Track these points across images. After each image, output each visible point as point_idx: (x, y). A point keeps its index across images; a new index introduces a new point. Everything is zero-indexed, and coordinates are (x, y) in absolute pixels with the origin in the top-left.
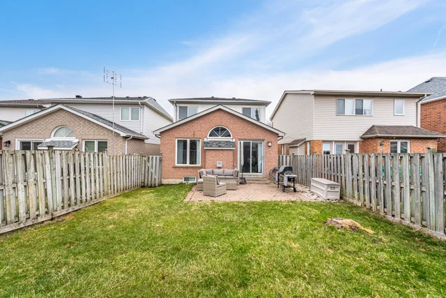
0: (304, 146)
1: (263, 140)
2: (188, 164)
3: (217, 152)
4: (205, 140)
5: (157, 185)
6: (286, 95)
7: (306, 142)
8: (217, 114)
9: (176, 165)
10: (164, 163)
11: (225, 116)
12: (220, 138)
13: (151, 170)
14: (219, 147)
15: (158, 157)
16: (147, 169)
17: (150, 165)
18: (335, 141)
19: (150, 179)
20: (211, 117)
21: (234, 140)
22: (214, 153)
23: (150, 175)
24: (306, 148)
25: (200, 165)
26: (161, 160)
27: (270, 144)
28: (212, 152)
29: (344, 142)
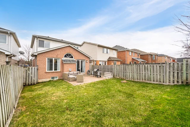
0: (93, 63)
1: (85, 60)
2: (53, 71)
3: (69, 64)
4: (63, 59)
5: (35, 83)
6: (84, 43)
7: (94, 61)
8: (68, 48)
9: (47, 71)
10: (40, 71)
11: (71, 49)
12: (68, 59)
13: (30, 75)
14: (70, 62)
15: (36, 68)
16: (28, 75)
17: (30, 72)
18: (102, 61)
19: (30, 80)
20: (65, 49)
21: (75, 60)
22: (68, 65)
23: (30, 78)
24: (94, 63)
25: (60, 71)
26: (37, 69)
27: (87, 62)
28: (67, 64)
29: (104, 61)
